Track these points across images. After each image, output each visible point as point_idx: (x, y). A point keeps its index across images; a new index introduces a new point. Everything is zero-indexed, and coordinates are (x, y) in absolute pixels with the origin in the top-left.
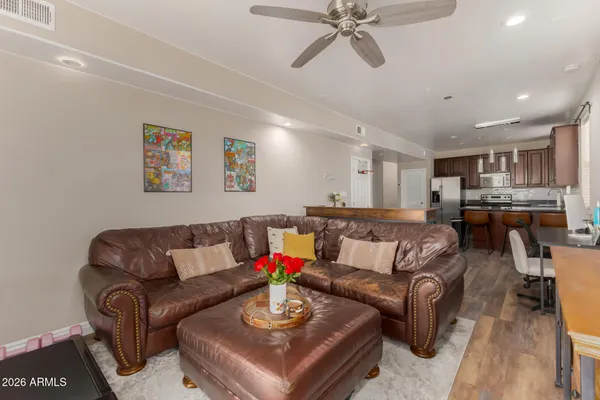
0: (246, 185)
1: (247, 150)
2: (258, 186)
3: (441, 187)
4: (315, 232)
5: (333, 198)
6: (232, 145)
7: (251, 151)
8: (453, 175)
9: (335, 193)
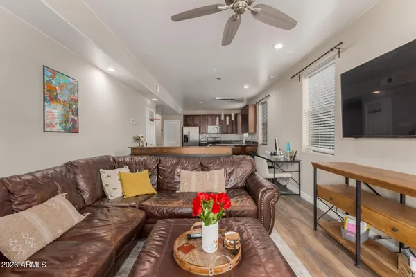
0: (69, 125)
1: (70, 87)
2: (81, 127)
3: (189, 132)
4: (150, 169)
5: (138, 139)
6: (53, 77)
7: (75, 89)
8: (195, 125)
9: (140, 135)
